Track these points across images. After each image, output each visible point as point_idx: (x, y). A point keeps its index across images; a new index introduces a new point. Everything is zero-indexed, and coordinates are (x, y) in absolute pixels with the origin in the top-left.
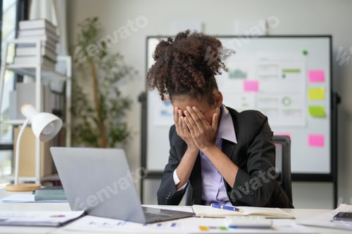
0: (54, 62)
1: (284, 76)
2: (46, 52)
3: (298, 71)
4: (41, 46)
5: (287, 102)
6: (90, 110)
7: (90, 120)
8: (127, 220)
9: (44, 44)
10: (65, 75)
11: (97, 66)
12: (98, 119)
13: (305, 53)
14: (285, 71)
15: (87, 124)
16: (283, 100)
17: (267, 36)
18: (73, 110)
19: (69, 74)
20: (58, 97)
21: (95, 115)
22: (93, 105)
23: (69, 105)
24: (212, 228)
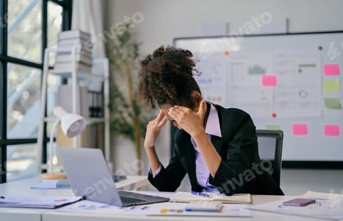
0: (90, 66)
1: (300, 71)
2: (81, 58)
3: (314, 65)
4: (76, 53)
5: (303, 94)
6: (126, 106)
7: (126, 115)
8: (111, 204)
9: (79, 51)
10: (103, 76)
11: (131, 66)
12: (133, 114)
13: (321, 48)
14: (301, 66)
15: (123, 118)
16: (300, 94)
17: (288, 34)
18: (110, 106)
19: (107, 74)
20: (95, 96)
21: (131, 109)
22: (128, 101)
23: (107, 101)
24: (171, 211)
